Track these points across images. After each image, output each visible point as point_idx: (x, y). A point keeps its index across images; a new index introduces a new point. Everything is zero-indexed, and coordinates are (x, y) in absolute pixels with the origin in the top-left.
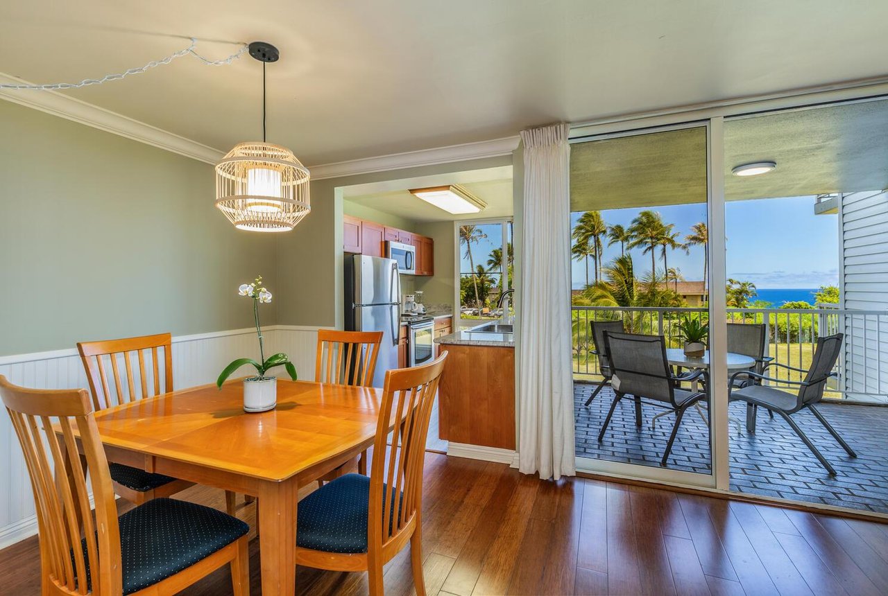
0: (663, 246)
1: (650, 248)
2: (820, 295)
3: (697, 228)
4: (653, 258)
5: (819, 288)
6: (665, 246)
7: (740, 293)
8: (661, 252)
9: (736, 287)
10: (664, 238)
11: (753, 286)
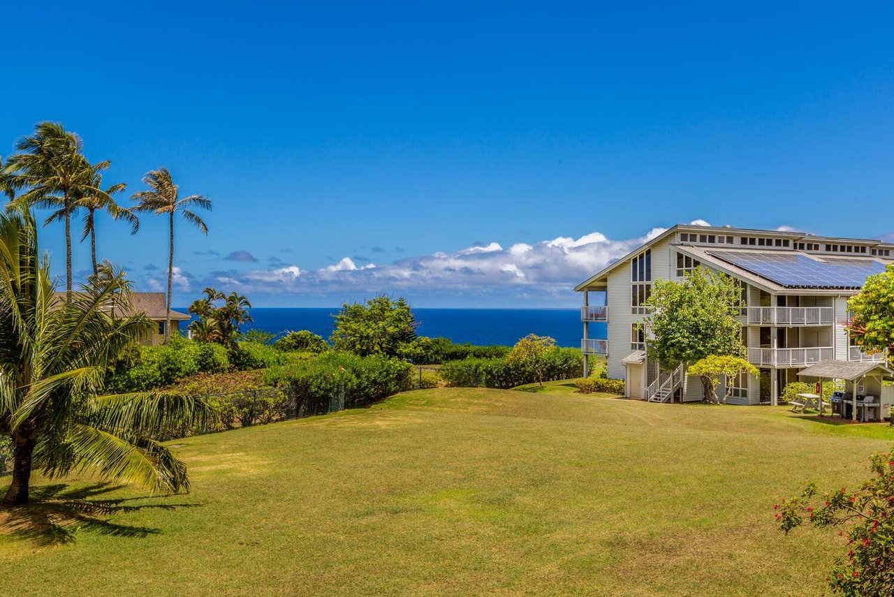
0: (88, 212)
1: (61, 213)
2: (342, 319)
3: (155, 178)
4: (68, 235)
5: (342, 307)
6: (92, 210)
7: (227, 316)
8: (84, 224)
9: (218, 305)
10: (91, 192)
11: (247, 303)
